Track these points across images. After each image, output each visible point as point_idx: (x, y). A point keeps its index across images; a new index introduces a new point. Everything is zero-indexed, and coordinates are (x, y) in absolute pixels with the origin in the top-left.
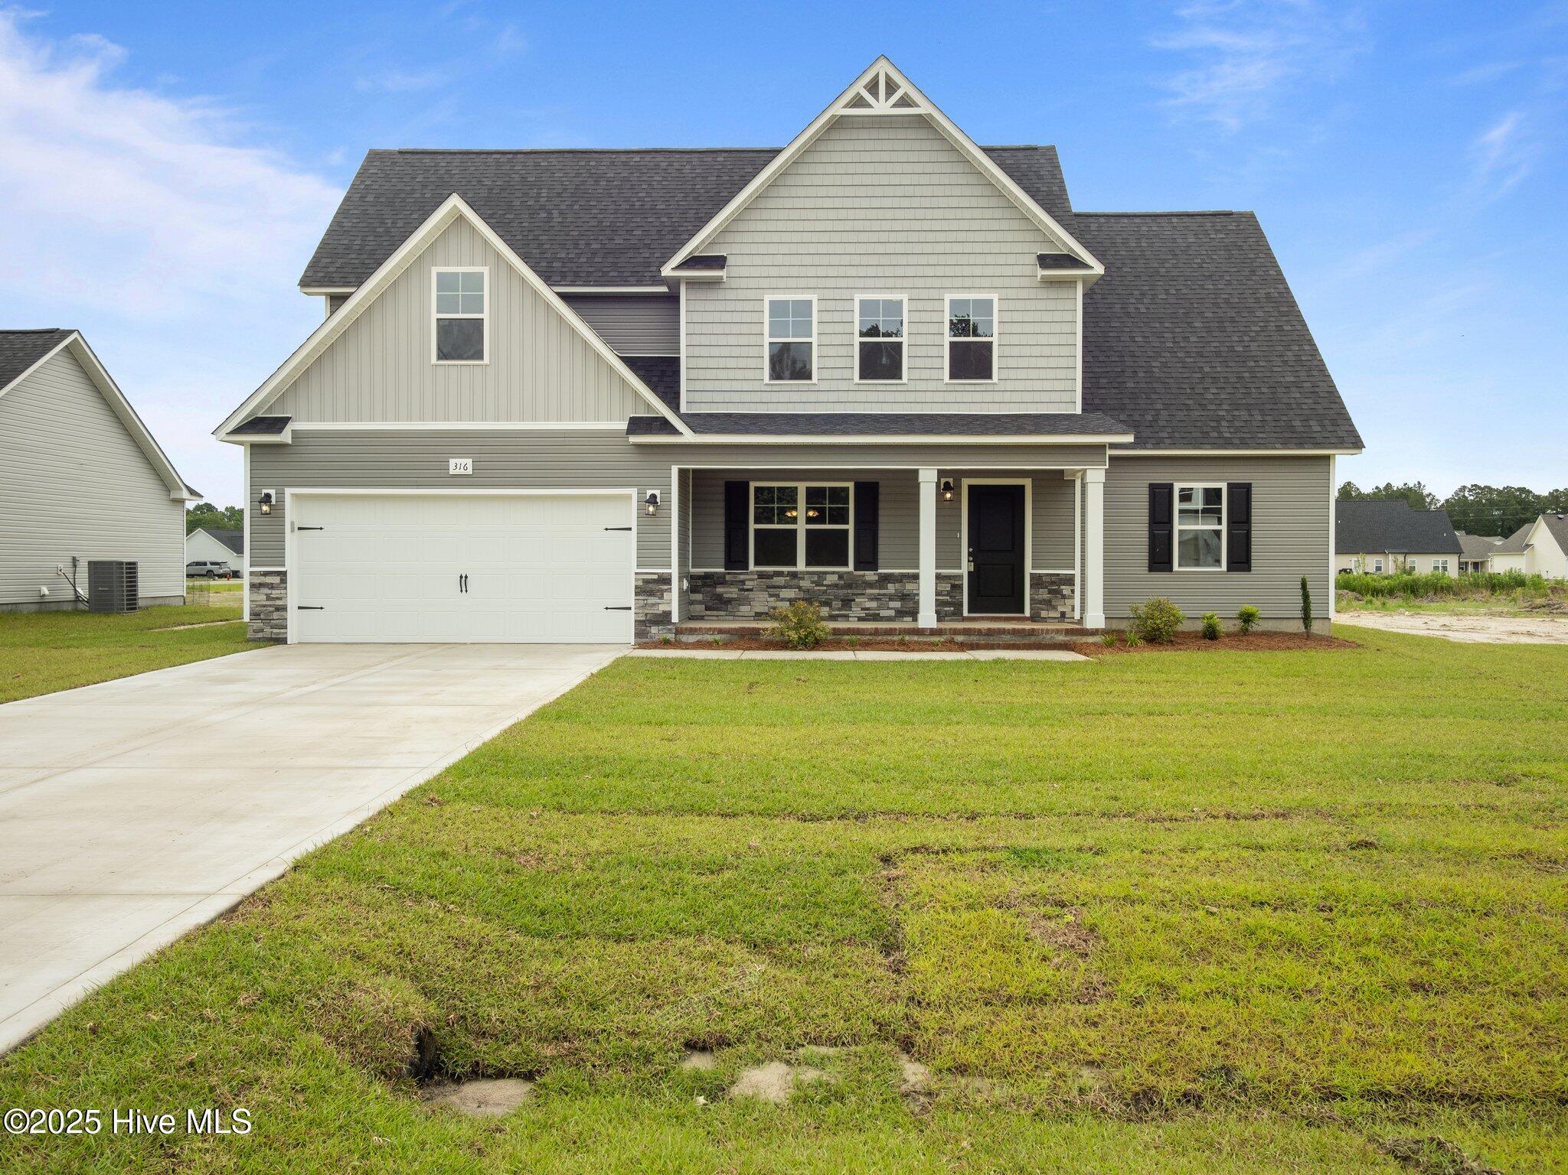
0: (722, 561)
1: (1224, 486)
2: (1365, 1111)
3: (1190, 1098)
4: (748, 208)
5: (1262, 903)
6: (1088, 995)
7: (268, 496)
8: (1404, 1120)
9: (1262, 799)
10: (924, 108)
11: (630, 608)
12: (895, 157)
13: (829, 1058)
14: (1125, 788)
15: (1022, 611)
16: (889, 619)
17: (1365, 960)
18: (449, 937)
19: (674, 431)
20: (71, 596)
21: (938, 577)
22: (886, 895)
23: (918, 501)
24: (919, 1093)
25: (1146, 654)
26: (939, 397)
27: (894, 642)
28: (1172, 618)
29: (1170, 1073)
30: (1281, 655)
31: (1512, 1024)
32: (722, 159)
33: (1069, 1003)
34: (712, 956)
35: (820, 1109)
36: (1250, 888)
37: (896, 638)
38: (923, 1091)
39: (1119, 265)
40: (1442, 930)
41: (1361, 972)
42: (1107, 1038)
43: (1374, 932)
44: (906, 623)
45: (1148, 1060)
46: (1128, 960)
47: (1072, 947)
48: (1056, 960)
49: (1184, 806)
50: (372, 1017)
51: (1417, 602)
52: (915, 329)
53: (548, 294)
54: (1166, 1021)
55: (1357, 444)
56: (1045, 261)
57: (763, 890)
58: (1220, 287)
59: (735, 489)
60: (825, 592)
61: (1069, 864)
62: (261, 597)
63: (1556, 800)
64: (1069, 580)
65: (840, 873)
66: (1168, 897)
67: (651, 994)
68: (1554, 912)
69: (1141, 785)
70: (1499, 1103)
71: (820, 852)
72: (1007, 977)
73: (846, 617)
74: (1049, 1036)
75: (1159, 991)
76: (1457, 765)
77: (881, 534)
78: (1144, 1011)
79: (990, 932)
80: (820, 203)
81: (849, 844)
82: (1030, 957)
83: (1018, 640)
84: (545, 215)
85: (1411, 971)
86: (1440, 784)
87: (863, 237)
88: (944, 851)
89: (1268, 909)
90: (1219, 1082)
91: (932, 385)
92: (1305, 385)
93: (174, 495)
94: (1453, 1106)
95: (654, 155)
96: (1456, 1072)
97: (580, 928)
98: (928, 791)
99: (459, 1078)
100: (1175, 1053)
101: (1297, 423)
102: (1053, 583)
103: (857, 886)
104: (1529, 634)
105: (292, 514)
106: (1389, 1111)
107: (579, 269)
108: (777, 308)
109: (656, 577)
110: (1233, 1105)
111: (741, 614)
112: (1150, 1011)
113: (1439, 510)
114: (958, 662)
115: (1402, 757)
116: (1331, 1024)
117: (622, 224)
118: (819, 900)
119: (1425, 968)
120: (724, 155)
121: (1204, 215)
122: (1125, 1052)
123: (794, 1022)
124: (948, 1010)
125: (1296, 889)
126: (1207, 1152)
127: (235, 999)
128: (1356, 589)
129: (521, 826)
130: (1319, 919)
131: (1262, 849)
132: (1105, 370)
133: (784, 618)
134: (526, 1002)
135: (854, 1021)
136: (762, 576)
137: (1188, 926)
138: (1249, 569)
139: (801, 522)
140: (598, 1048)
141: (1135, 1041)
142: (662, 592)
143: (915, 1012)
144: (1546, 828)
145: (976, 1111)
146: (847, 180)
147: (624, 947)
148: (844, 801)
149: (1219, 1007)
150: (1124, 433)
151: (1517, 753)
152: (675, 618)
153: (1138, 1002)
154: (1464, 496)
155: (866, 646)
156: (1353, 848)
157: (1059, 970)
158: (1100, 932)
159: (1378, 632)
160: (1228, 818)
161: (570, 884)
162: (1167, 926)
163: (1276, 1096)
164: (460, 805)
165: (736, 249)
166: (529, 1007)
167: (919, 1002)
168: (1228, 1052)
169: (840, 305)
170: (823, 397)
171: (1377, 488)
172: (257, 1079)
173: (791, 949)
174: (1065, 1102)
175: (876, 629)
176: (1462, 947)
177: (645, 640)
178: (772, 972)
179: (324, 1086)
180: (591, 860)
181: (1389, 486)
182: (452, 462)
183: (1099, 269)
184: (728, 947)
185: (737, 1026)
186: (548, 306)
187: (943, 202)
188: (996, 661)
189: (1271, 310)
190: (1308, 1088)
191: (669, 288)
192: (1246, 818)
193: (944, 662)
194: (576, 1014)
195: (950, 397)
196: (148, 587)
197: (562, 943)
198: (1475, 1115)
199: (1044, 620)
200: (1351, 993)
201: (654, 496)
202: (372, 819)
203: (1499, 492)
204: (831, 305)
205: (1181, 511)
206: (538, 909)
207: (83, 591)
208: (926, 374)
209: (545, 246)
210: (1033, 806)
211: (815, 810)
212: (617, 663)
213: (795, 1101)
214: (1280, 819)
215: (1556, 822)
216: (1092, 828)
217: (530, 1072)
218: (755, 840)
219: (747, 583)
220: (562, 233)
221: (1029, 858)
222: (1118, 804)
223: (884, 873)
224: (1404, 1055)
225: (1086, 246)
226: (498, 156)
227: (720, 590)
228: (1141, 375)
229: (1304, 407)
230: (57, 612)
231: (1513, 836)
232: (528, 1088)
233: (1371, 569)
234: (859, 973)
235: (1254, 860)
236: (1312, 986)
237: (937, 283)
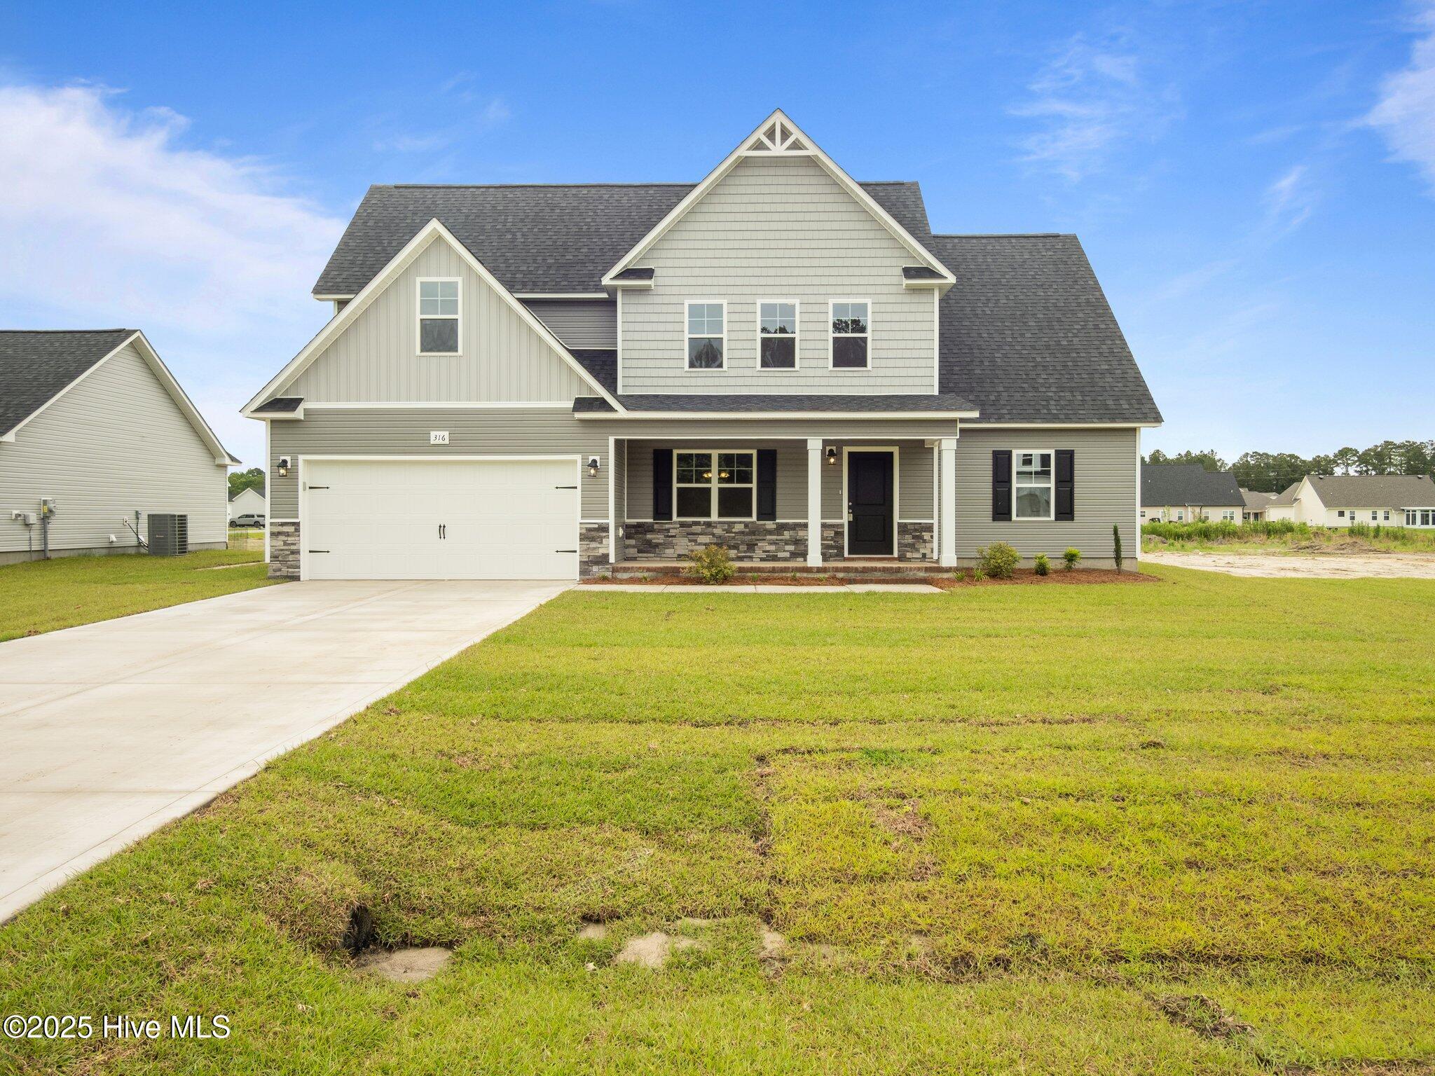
0: (651, 514)
1: (1052, 452)
2: (1144, 971)
3: (998, 961)
4: (671, 230)
5: (1067, 795)
6: (920, 873)
7: (285, 462)
8: (1175, 979)
9: (1073, 705)
10: (812, 150)
11: (575, 552)
12: (788, 189)
13: (701, 929)
14: (962, 697)
15: (892, 553)
16: (785, 559)
17: (1150, 842)
18: (390, 827)
19: (611, 409)
20: (134, 543)
21: (824, 526)
22: (758, 789)
23: (807, 465)
24: (775, 959)
25: (989, 587)
26: (824, 382)
27: (787, 578)
28: (1010, 558)
29: (985, 940)
30: (1097, 587)
31: (1267, 895)
32: (652, 192)
33: (904, 880)
34: (609, 842)
35: (690, 974)
36: (1058, 781)
37: (789, 575)
38: (778, 957)
39: (970, 277)
40: (1213, 816)
41: (1146, 852)
42: (934, 910)
43: (1158, 818)
44: (798, 563)
45: (967, 929)
46: (955, 843)
47: (909, 832)
48: (895, 844)
49: (1009, 713)
50: (312, 898)
51: (1209, 544)
52: (805, 327)
53: (510, 299)
54: (984, 895)
55: (1158, 419)
56: (909, 273)
57: (658, 785)
58: (1049, 294)
59: (661, 455)
60: (734, 538)
61: (911, 762)
62: (279, 543)
63: (1310, 705)
64: (929, 528)
65: (722, 771)
66: (990, 790)
67: (557, 875)
68: (1304, 799)
69: (974, 695)
70: (1255, 962)
71: (708, 753)
72: (854, 859)
73: (751, 558)
74: (885, 909)
75: (979, 870)
76: (1232, 677)
77: (778, 491)
78: (966, 887)
79: (842, 820)
80: (728, 226)
81: (731, 746)
82: (874, 842)
83: (887, 576)
84: (510, 237)
85: (1187, 851)
86: (1217, 693)
87: (764, 253)
88: (809, 752)
89: (1072, 800)
90: (1024, 948)
91: (819, 372)
92: (1117, 371)
93: (218, 461)
94: (1217, 965)
95: (599, 189)
96: (1221, 937)
97: (503, 818)
98: (801, 701)
99: (391, 947)
100: (989, 923)
101: (1110, 402)
102: (916, 530)
103: (735, 782)
104: (1295, 570)
105: (304, 476)
106: (1165, 971)
107: (537, 280)
108: (695, 310)
109: (596, 526)
110: (1035, 967)
111: (665, 555)
112: (971, 887)
113: (1227, 473)
114: (838, 594)
115: (1187, 670)
116: (1120, 897)
117: (572, 244)
118: (703, 794)
119: (1199, 848)
120: (654, 188)
121: (1037, 237)
122: (948, 923)
123: (675, 898)
124: (804, 887)
125: (1095, 782)
126: (1010, 1011)
127: (192, 885)
128: (1161, 535)
129: (463, 731)
130: (1113, 808)
131: (1070, 748)
132: (958, 359)
133: (699, 559)
134: (452, 882)
135: (724, 896)
136: (683, 525)
137: (1006, 814)
138: (1072, 519)
139: (714, 482)
140: (508, 921)
141: (957, 913)
142: (602, 538)
143: (776, 889)
144: (1300, 729)
145: (820, 974)
146: (750, 208)
147: (538, 834)
148: (731, 710)
149: (1028, 884)
150: (971, 410)
151: (1280, 667)
152: (612, 559)
153: (961, 879)
154: (1247, 461)
155: (765, 581)
156: (1144, 748)
157: (897, 852)
158: (932, 819)
159: (1175, 569)
160: (1044, 723)
161: (498, 781)
162: (988, 814)
163: (1072, 959)
164: (415, 714)
165: (661, 263)
166: (453, 887)
167: (780, 880)
168: (1034, 921)
169: (745, 308)
170: (732, 382)
171: (1179, 454)
172: (202, 955)
173: (676, 836)
174: (895, 966)
175: (774, 568)
176: (1229, 830)
177: (587, 577)
178: (659, 855)
179: (261, 960)
180: (517, 760)
181: (1188, 453)
182: (433, 434)
183: (951, 279)
184: (624, 834)
185: (626, 902)
186: (510, 309)
187: (828, 226)
188: (868, 594)
189: (1090, 312)
190: (1098, 953)
191: (609, 294)
192: (1058, 723)
193: (827, 594)
194: (493, 892)
195: (833, 381)
196: (195, 536)
197: (486, 831)
198: (1235, 973)
199: (909, 560)
200: (1137, 870)
201: (594, 461)
202: (339, 727)
203: (1275, 458)
204: (738, 308)
205: (1018, 473)
206: (469, 802)
207: (144, 538)
208: (814, 363)
209: (511, 261)
210: (885, 713)
211: (706, 718)
212: (563, 596)
213: (669, 966)
214: (1087, 723)
215: (1309, 724)
216: (932, 732)
217: (451, 942)
218: (654, 744)
219: (671, 531)
220: (523, 251)
221: (878, 757)
222: (955, 712)
223: (759, 770)
224: (1178, 923)
225: (942, 261)
226: (474, 190)
227: (649, 536)
228: (986, 363)
229: (1116, 389)
230: (123, 555)
231: (1274, 736)
232: (447, 956)
233: (1175, 518)
234: (731, 856)
235: (1062, 758)
236: (1106, 864)
237: (822, 290)
